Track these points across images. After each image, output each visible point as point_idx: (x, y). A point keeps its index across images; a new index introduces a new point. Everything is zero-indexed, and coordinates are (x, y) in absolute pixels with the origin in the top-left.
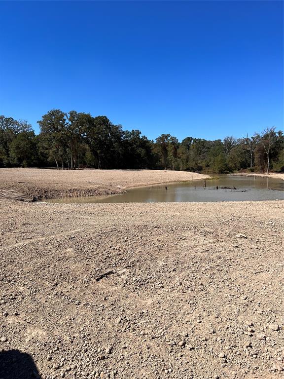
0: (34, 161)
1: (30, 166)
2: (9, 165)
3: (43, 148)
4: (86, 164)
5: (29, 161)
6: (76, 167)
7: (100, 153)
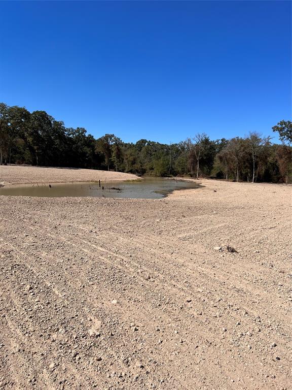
4: (25, 160)
6: (8, 162)
7: (38, 149)
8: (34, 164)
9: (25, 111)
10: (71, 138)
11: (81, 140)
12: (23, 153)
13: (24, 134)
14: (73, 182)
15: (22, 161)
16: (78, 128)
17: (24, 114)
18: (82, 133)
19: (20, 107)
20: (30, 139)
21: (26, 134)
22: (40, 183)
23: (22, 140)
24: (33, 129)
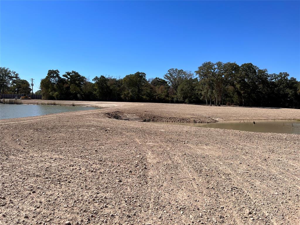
0: (194, 99)
1: (190, 103)
2: (178, 102)
3: (199, 90)
4: (234, 102)
5: (189, 99)
6: (221, 104)
7: (244, 93)
8: (241, 105)
9: (236, 65)
10: (273, 82)
11: (283, 83)
12: (233, 97)
13: (234, 83)
14: (274, 119)
15: (232, 103)
16: (281, 73)
17: (235, 67)
18: (284, 77)
19: (231, 62)
20: (238, 86)
21: (235, 82)
22: (245, 120)
23: (232, 87)
24: (241, 78)
